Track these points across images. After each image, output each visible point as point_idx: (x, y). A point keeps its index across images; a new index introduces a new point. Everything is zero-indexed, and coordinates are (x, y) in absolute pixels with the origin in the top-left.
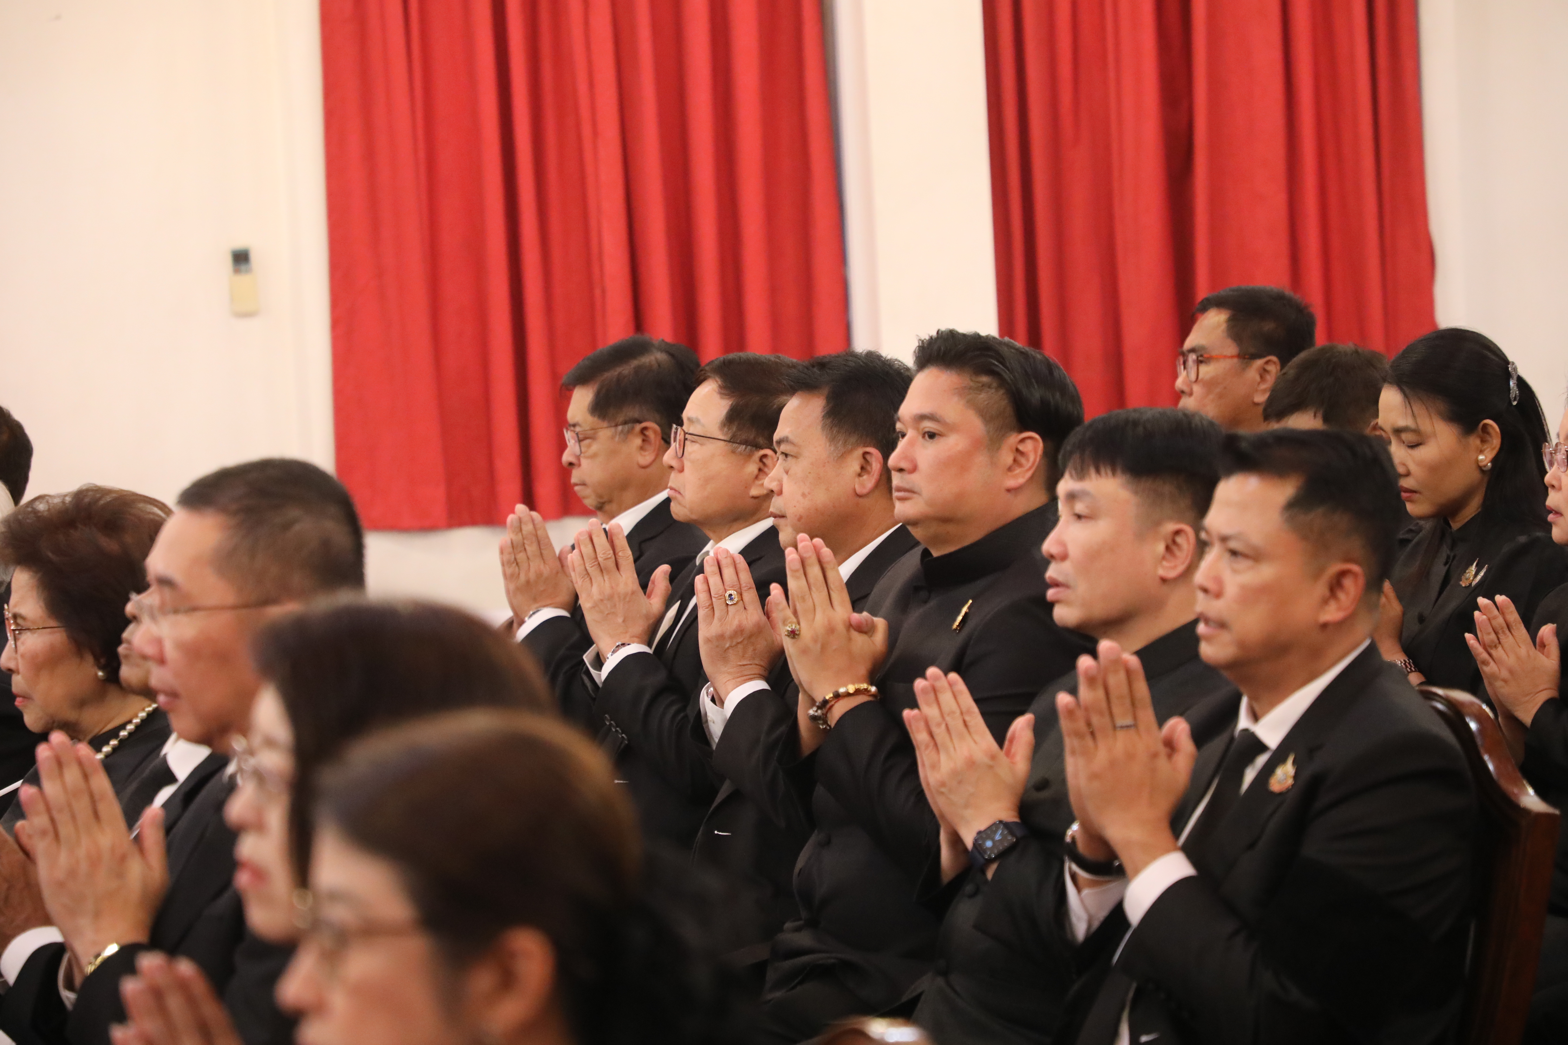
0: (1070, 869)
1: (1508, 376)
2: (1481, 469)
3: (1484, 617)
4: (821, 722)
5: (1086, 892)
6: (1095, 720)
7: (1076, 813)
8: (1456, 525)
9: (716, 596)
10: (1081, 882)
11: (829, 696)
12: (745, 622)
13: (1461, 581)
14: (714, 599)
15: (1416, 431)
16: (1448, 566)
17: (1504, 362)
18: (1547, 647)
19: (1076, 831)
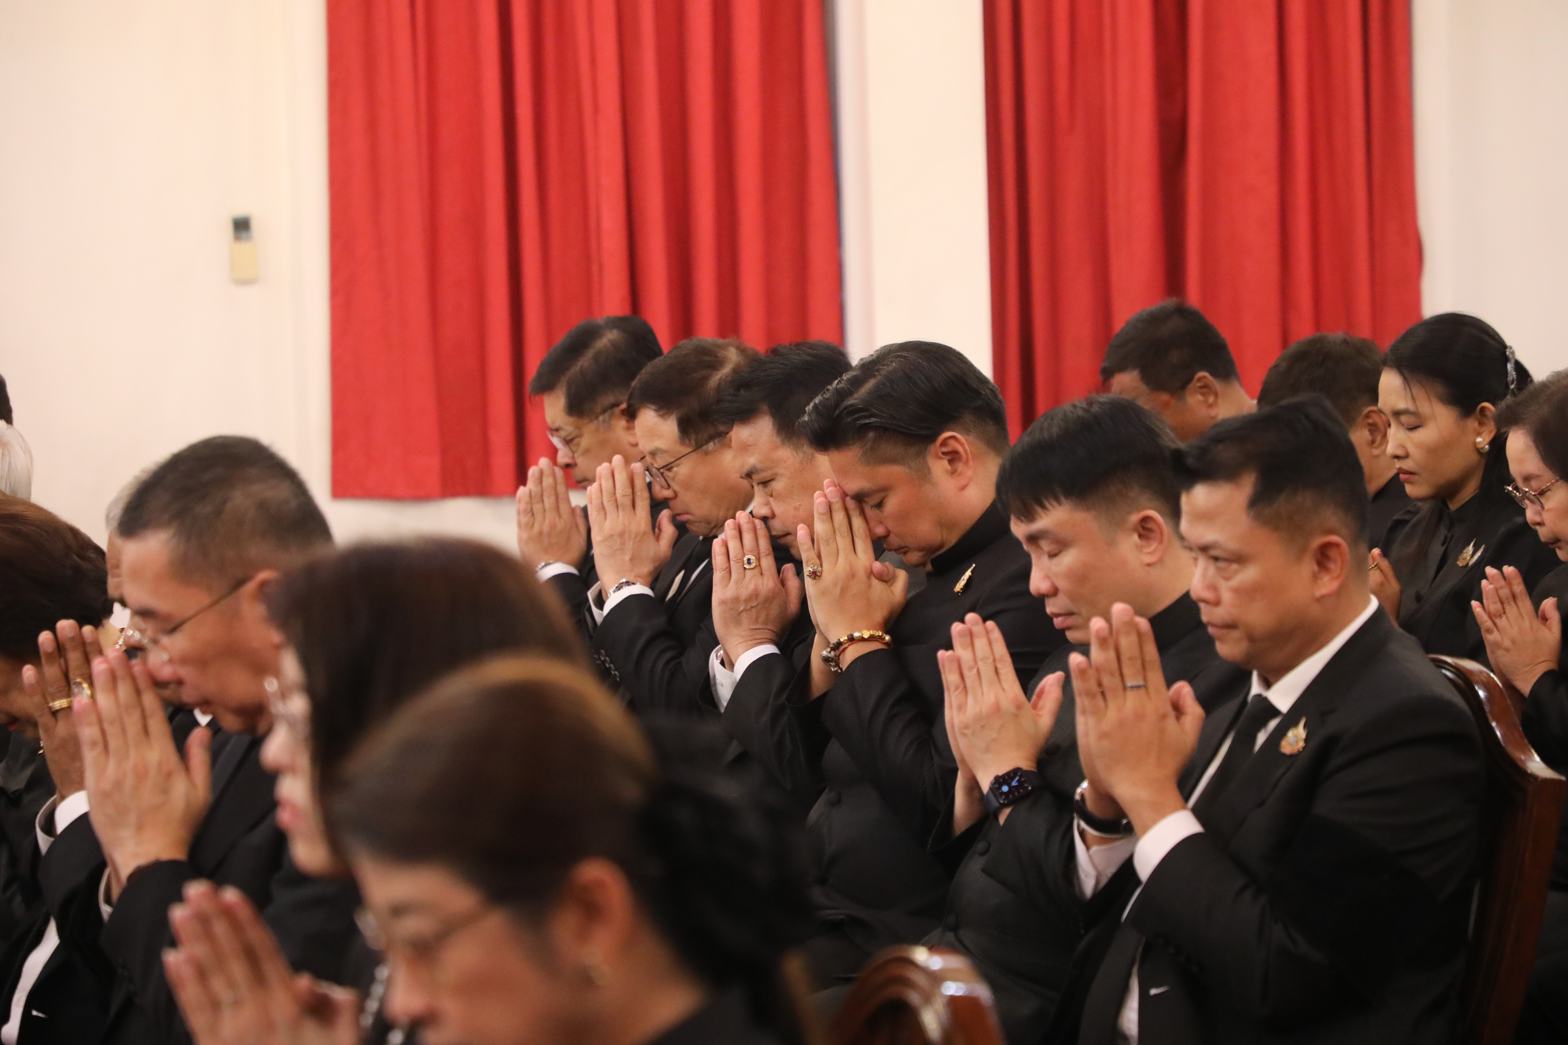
0: (1079, 826)
1: (1506, 360)
2: (1479, 451)
3: (1492, 586)
4: (833, 664)
5: (1094, 849)
6: (1106, 680)
7: (1086, 771)
8: (1453, 506)
9: (734, 559)
10: (1089, 839)
11: (844, 638)
12: (761, 587)
13: (1458, 560)
14: (732, 562)
15: (1416, 414)
16: (1445, 546)
17: (1502, 346)
18: (1549, 621)
19: (1085, 789)
